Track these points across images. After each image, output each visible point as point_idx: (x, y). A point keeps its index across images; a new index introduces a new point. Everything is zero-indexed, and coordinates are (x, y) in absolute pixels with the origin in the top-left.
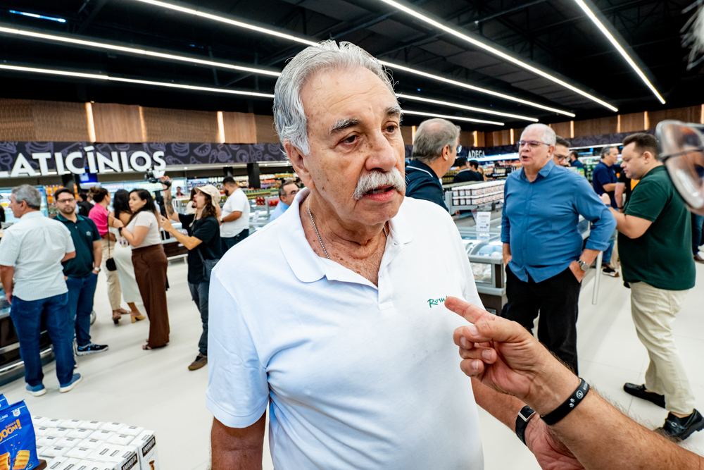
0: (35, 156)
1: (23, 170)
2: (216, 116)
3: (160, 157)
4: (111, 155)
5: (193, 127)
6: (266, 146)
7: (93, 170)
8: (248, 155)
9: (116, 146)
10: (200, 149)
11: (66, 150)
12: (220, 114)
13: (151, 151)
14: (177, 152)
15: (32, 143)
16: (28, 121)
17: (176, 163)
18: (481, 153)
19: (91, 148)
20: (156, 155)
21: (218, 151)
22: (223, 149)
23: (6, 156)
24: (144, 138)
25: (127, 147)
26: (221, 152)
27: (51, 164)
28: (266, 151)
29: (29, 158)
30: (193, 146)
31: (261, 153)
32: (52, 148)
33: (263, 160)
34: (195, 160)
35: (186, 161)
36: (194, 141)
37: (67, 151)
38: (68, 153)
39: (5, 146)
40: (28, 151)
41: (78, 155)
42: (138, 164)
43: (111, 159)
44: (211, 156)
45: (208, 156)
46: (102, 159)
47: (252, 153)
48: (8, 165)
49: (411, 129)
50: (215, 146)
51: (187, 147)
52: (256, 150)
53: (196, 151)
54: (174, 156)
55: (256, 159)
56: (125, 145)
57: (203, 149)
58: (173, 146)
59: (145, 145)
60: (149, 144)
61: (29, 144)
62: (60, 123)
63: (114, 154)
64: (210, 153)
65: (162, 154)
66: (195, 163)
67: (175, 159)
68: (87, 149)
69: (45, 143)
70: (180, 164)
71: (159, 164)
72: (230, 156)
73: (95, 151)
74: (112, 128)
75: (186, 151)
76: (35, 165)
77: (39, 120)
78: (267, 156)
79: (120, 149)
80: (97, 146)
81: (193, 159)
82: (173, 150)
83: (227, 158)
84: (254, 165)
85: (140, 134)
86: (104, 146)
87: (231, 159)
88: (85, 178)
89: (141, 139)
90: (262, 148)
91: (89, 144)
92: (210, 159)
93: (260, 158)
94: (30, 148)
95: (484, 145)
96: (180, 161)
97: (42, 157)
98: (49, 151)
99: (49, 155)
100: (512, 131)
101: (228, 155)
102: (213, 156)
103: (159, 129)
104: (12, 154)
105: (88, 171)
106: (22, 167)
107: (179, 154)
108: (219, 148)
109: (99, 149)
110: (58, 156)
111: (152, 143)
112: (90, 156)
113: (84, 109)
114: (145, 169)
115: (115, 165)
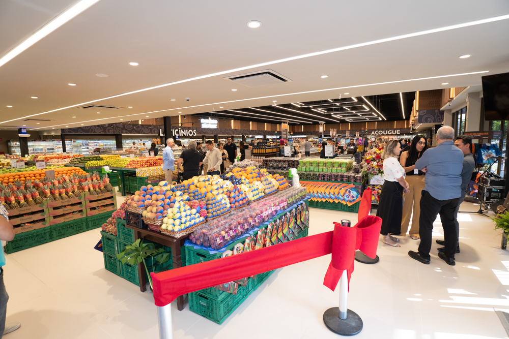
6: (221, 130)
12: (209, 118)
21: (208, 130)
22: (210, 130)
25: (188, 128)
34: (203, 133)
41: (177, 130)
46: (182, 132)
49: (265, 124)
51: (201, 129)
53: (203, 130)
58: (197, 128)
64: (206, 131)
68: (179, 128)
72: (211, 132)
79: (186, 129)
80: (181, 128)
82: (198, 130)
86: (183, 128)
89: (191, 127)
90: (219, 130)
96: (199, 133)
114: (191, 135)
115: (185, 134)
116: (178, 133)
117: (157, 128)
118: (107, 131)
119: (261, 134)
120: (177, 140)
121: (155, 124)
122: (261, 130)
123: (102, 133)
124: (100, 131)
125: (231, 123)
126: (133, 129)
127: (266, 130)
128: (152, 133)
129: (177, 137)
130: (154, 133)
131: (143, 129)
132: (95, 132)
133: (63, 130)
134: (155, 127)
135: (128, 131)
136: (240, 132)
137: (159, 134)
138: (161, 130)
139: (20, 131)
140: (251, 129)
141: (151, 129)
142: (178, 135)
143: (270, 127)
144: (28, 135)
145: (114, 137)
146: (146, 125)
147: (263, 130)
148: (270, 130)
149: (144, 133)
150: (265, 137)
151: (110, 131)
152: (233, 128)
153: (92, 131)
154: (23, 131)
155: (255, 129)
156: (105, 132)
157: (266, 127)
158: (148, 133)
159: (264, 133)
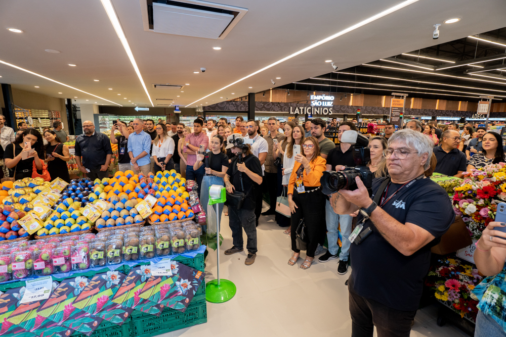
0: (300, 108)
2: (350, 95)
6: (366, 108)
7: (313, 113)
11: (307, 106)
12: (352, 95)
13: (328, 108)
17: (335, 112)
18: (482, 116)
21: (349, 108)
22: (351, 108)
28: (366, 110)
29: (299, 108)
30: (341, 106)
32: (304, 106)
33: (364, 113)
36: (342, 104)
38: (307, 108)
40: (299, 106)
41: (310, 108)
42: (325, 112)
43: (318, 110)
46: (316, 110)
47: (361, 110)
48: (294, 110)
49: (436, 101)
50: (348, 106)
51: (339, 107)
53: (342, 108)
54: (335, 110)
55: (362, 113)
57: (344, 107)
58: (335, 106)
61: (299, 104)
65: (331, 109)
69: (303, 104)
71: (330, 113)
78: (366, 112)
83: (352, 111)
88: (309, 116)
90: (364, 108)
97: (301, 108)
99: (303, 108)
102: (347, 110)
104: (295, 107)
106: (297, 111)
110: (305, 108)
112: (313, 108)
113: (313, 93)
114: (325, 114)
116: (310, 111)
117: (288, 106)
118: (239, 108)
119: (426, 115)
120: (309, 118)
121: (286, 102)
122: (428, 108)
123: (235, 110)
124: (234, 108)
125: (381, 100)
126: (264, 107)
127: (437, 109)
128: (282, 111)
130: (285, 111)
131: (273, 106)
132: (229, 109)
133: (204, 108)
134: (286, 104)
135: (258, 108)
137: (290, 113)
138: (291, 108)
139: (175, 108)
140: (412, 107)
141: (281, 107)
142: (310, 113)
143: (445, 105)
144: (180, 112)
145: (247, 114)
146: (276, 103)
147: (431, 109)
148: (444, 109)
149: (274, 111)
150: (434, 118)
151: (242, 108)
152: (383, 106)
153: (227, 108)
154: (177, 108)
155: (419, 107)
156: (238, 109)
157: (439, 104)
158: (278, 111)
159: (433, 112)
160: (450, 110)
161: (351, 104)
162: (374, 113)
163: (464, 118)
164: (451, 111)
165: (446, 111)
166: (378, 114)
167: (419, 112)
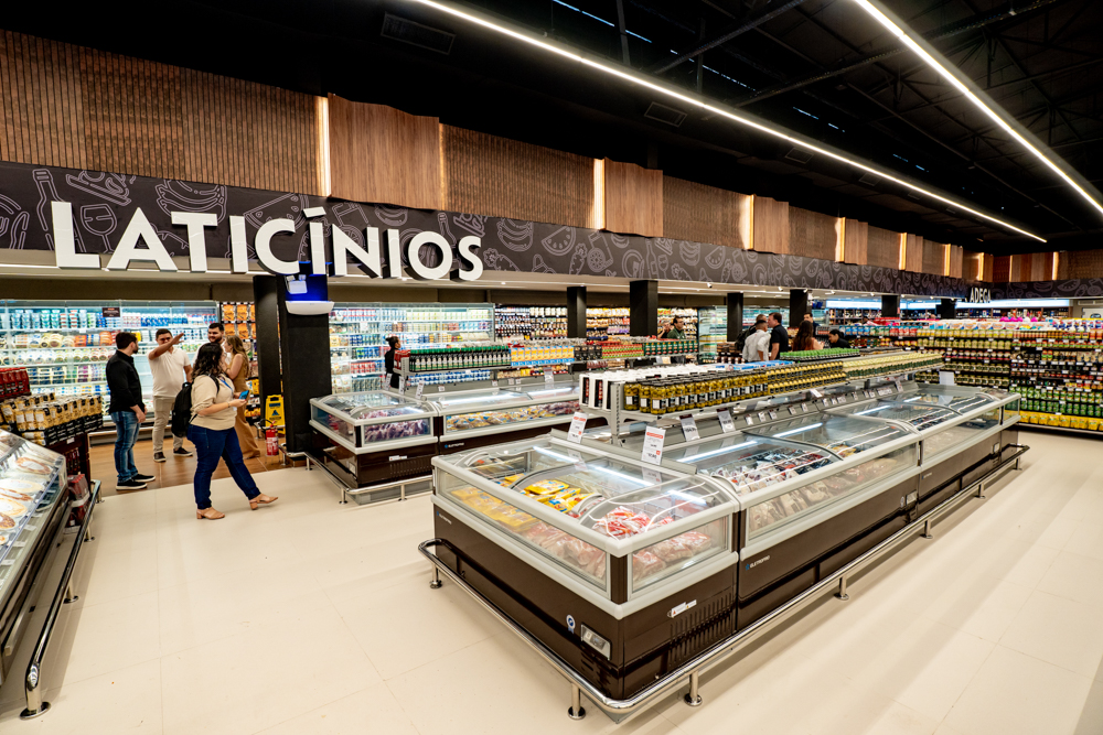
1: (141, 254)
2: (591, 168)
3: (472, 248)
4: (365, 233)
5: (545, 187)
6: (676, 250)
8: (643, 262)
9: (378, 213)
10: (555, 239)
11: (258, 211)
12: (599, 166)
13: (455, 235)
14: (507, 240)
15: (174, 184)
16: (168, 123)
17: (505, 266)
18: (986, 294)
19: (320, 211)
20: (465, 244)
21: (589, 248)
22: (599, 244)
23: (103, 212)
24: (441, 201)
25: (402, 218)
26: (595, 250)
27: (218, 243)
28: (676, 257)
30: (541, 229)
31: (666, 261)
32: (223, 203)
33: (669, 276)
34: (543, 264)
35: (524, 264)
36: (544, 217)
37: (259, 215)
38: (264, 221)
39: (102, 184)
40: (162, 203)
42: (424, 262)
43: (365, 244)
44: (574, 257)
45: (569, 256)
46: (343, 242)
47: (651, 259)
48: (104, 235)
50: (583, 233)
51: (528, 230)
52: (658, 252)
53: (546, 242)
54: (502, 250)
55: (657, 273)
56: (399, 213)
57: (559, 239)
58: (500, 225)
59: (442, 217)
60: (451, 215)
61: (166, 185)
62: (251, 138)
63: (373, 234)
64: (573, 251)
66: (541, 270)
67: (502, 257)
68: (310, 212)
69: (210, 186)
70: (513, 269)
71: (469, 266)
72: (611, 261)
73: (328, 221)
74: (372, 166)
75: (526, 241)
76: (176, 242)
77: (196, 125)
78: (677, 269)
79: (386, 221)
80: (335, 208)
81: (538, 262)
82: (500, 235)
84: (650, 285)
85: (433, 190)
86: (352, 208)
87: (612, 268)
89: (436, 203)
91: (314, 201)
92: (572, 263)
93: (664, 270)
94: (168, 196)
95: (990, 280)
96: (512, 264)
98: (216, 210)
100: (1055, 255)
101: (607, 258)
102: (579, 257)
103: (476, 182)
104: (116, 208)
105: (306, 268)
106: (141, 243)
107: (511, 246)
108: (592, 241)
109: (339, 216)
111: (458, 215)
113: (312, 110)
114: (437, 275)
115: (372, 259)
116: (282, 246)
122: (882, 264)
125: (736, 216)
127: (901, 266)
129: (298, 287)
136: (785, 270)
140: (839, 257)
143: (919, 255)
147: (890, 265)
148: (917, 268)
150: (891, 302)
152: (747, 243)
155: (860, 258)
157: (906, 252)
159: (894, 280)
160: (928, 271)
161: (597, 220)
162: (715, 277)
163: (955, 300)
164: (931, 275)
165: (923, 275)
166: (731, 281)
167: (860, 277)
